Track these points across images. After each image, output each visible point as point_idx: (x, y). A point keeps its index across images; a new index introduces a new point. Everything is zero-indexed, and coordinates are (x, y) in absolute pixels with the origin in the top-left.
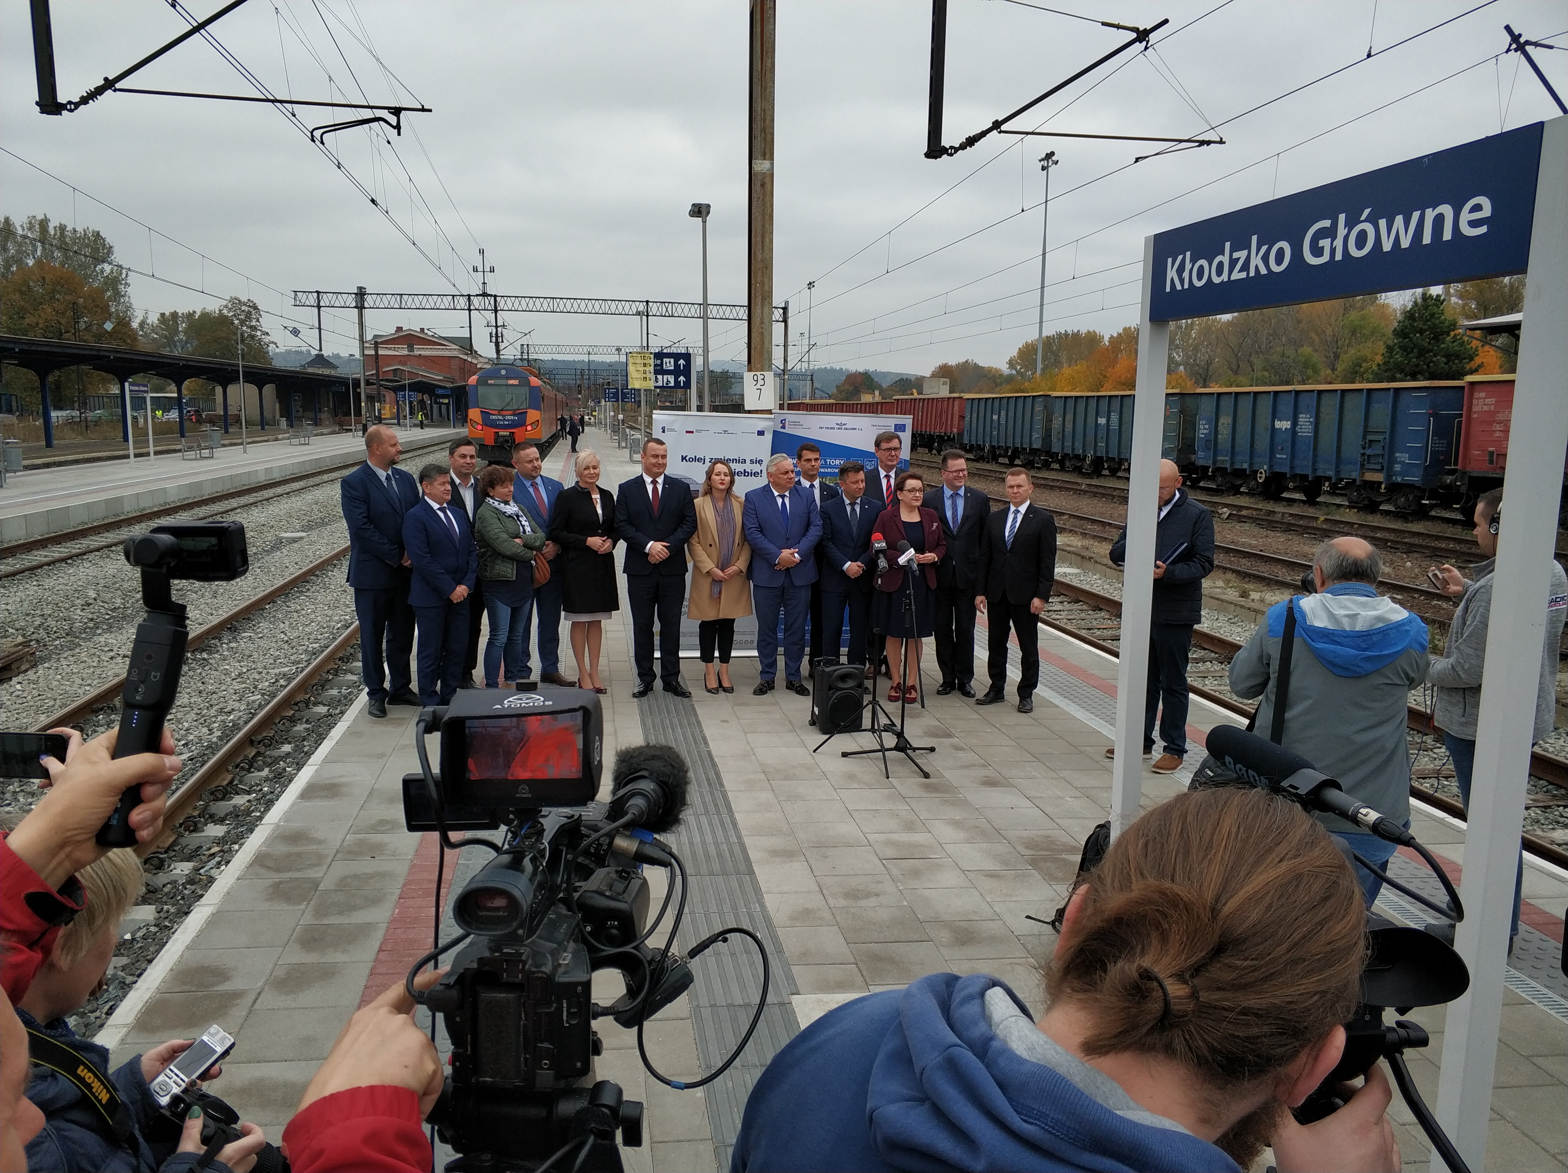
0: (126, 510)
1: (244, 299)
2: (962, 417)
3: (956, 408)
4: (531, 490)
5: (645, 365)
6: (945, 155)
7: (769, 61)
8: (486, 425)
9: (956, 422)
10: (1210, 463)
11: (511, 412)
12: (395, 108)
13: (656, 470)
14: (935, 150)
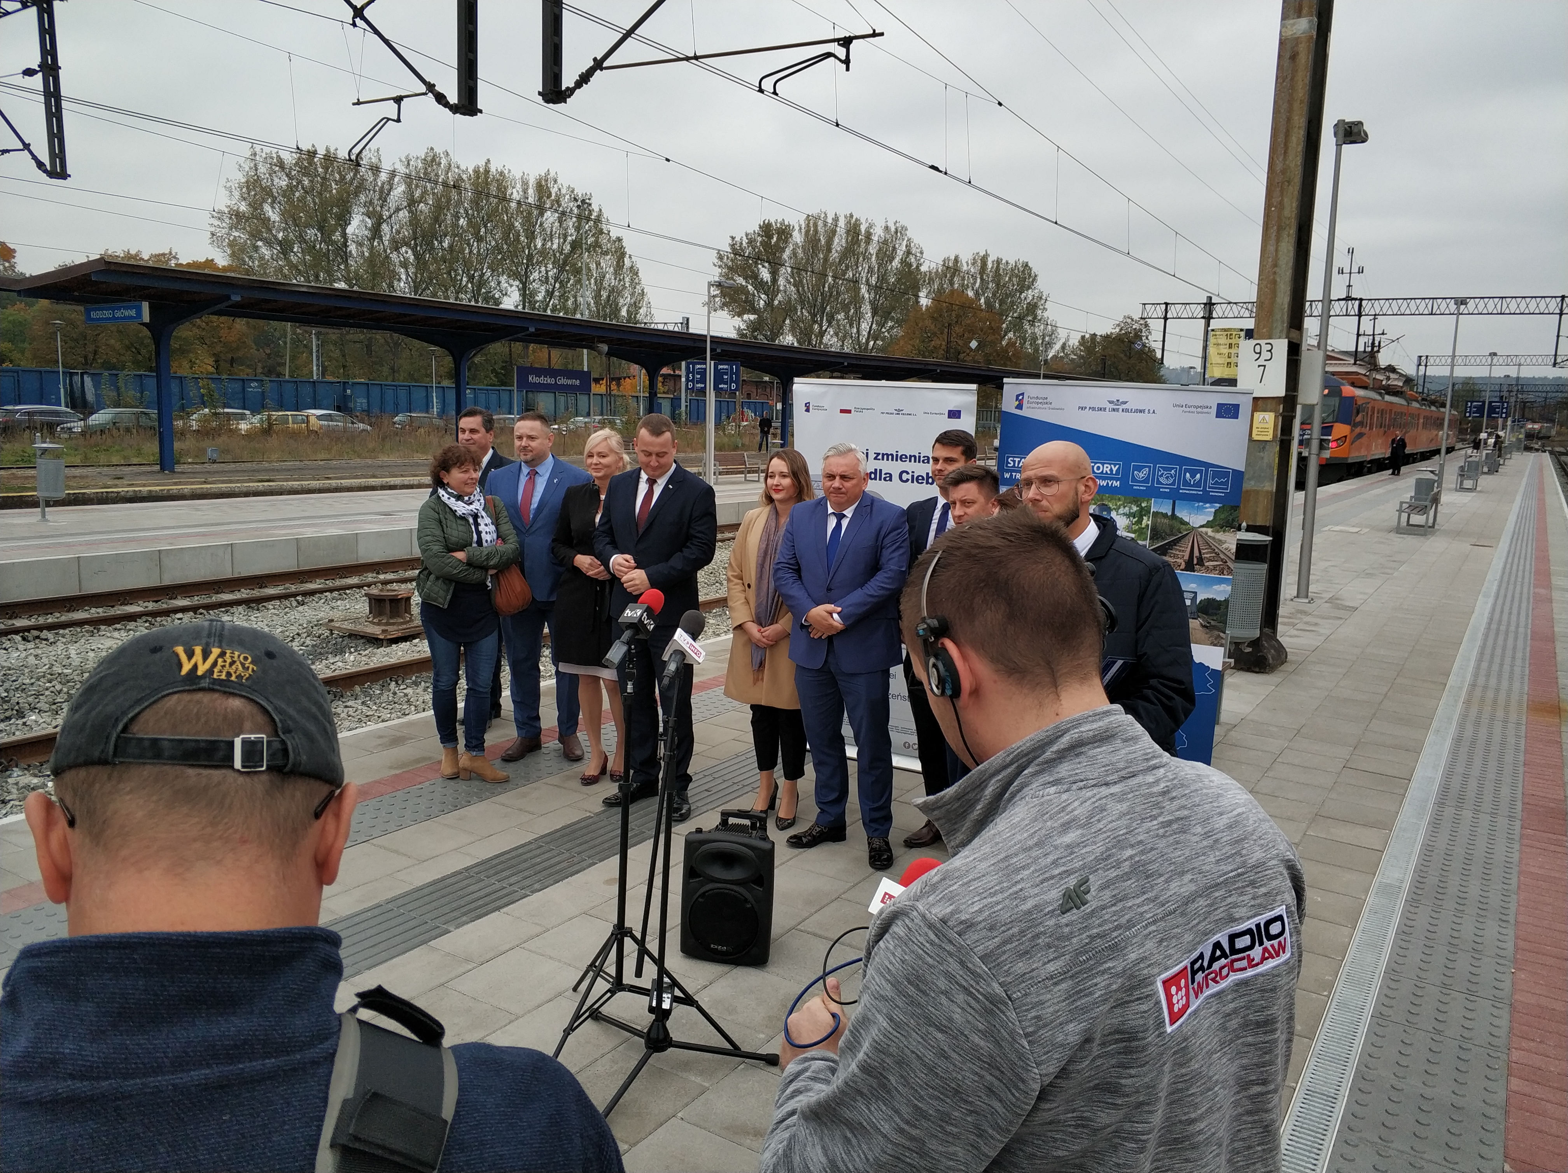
12: (846, 39)
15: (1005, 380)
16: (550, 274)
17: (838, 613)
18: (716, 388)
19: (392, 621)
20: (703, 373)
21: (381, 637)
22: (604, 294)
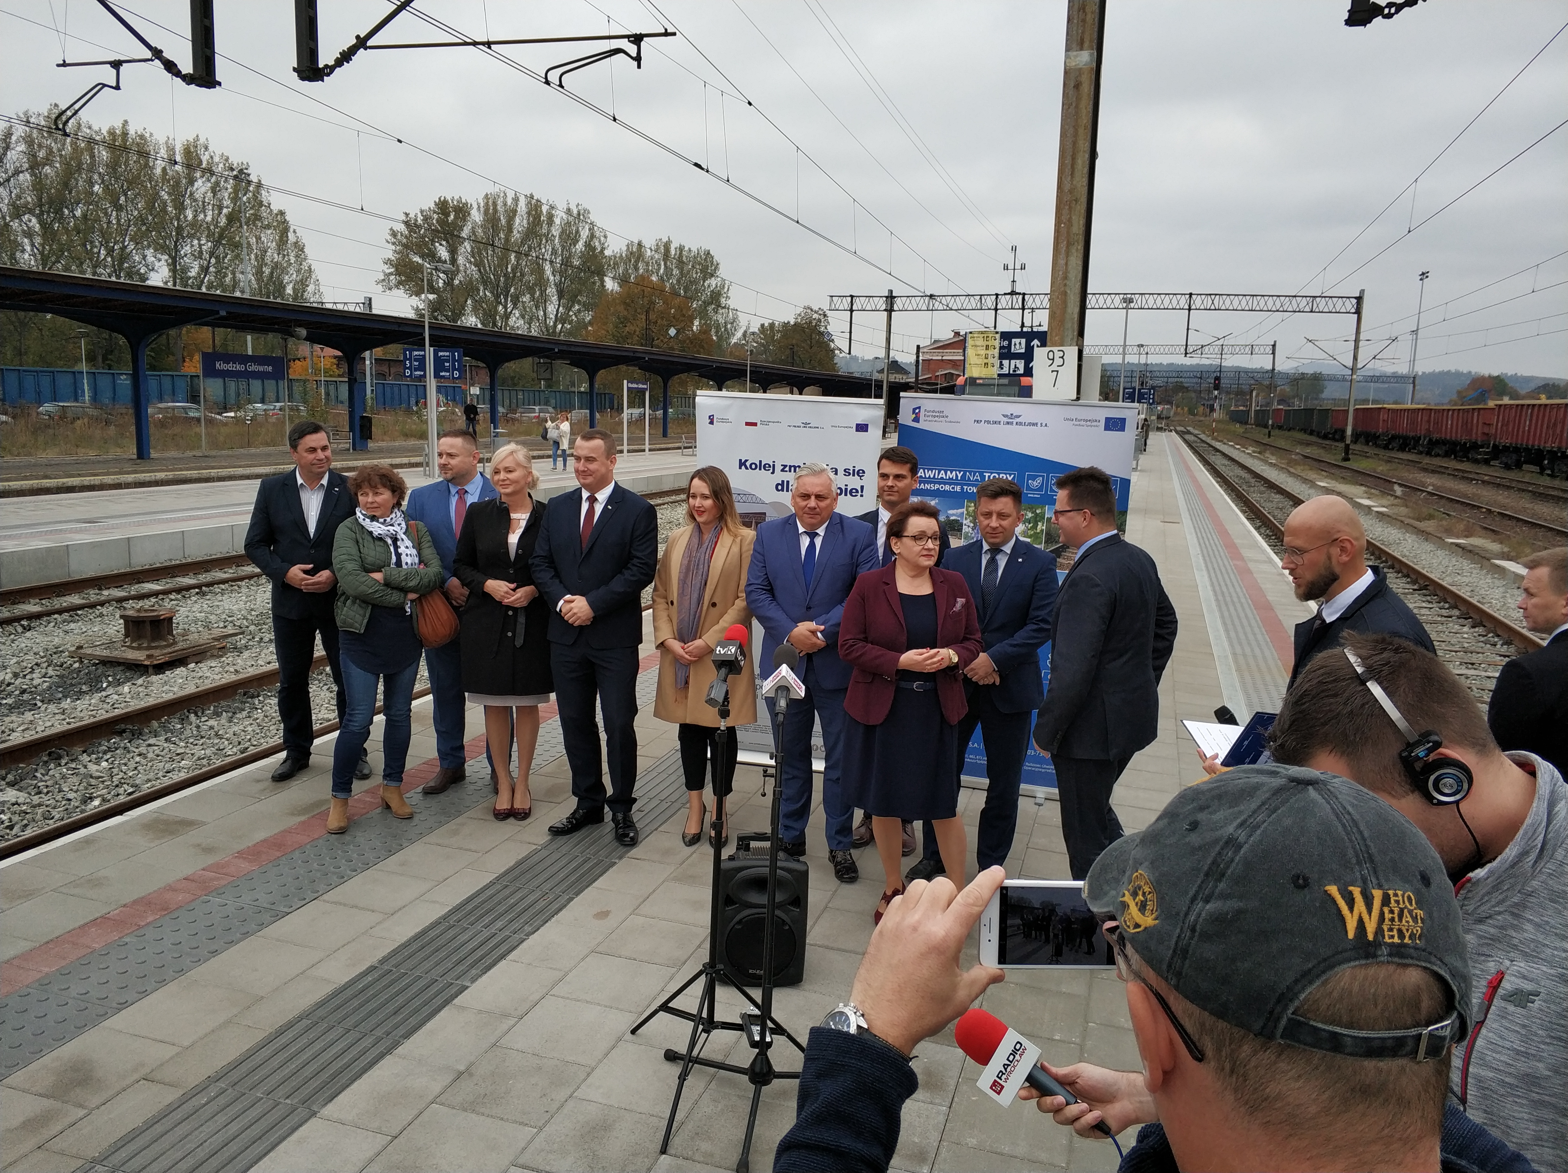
5: (987, 347)
6: (1381, 18)
12: (636, 36)
14: (1363, 11)
15: (902, 394)
16: (204, 248)
17: (821, 632)
18: (437, 376)
19: (153, 645)
20: (422, 360)
21: (146, 663)
22: (267, 271)
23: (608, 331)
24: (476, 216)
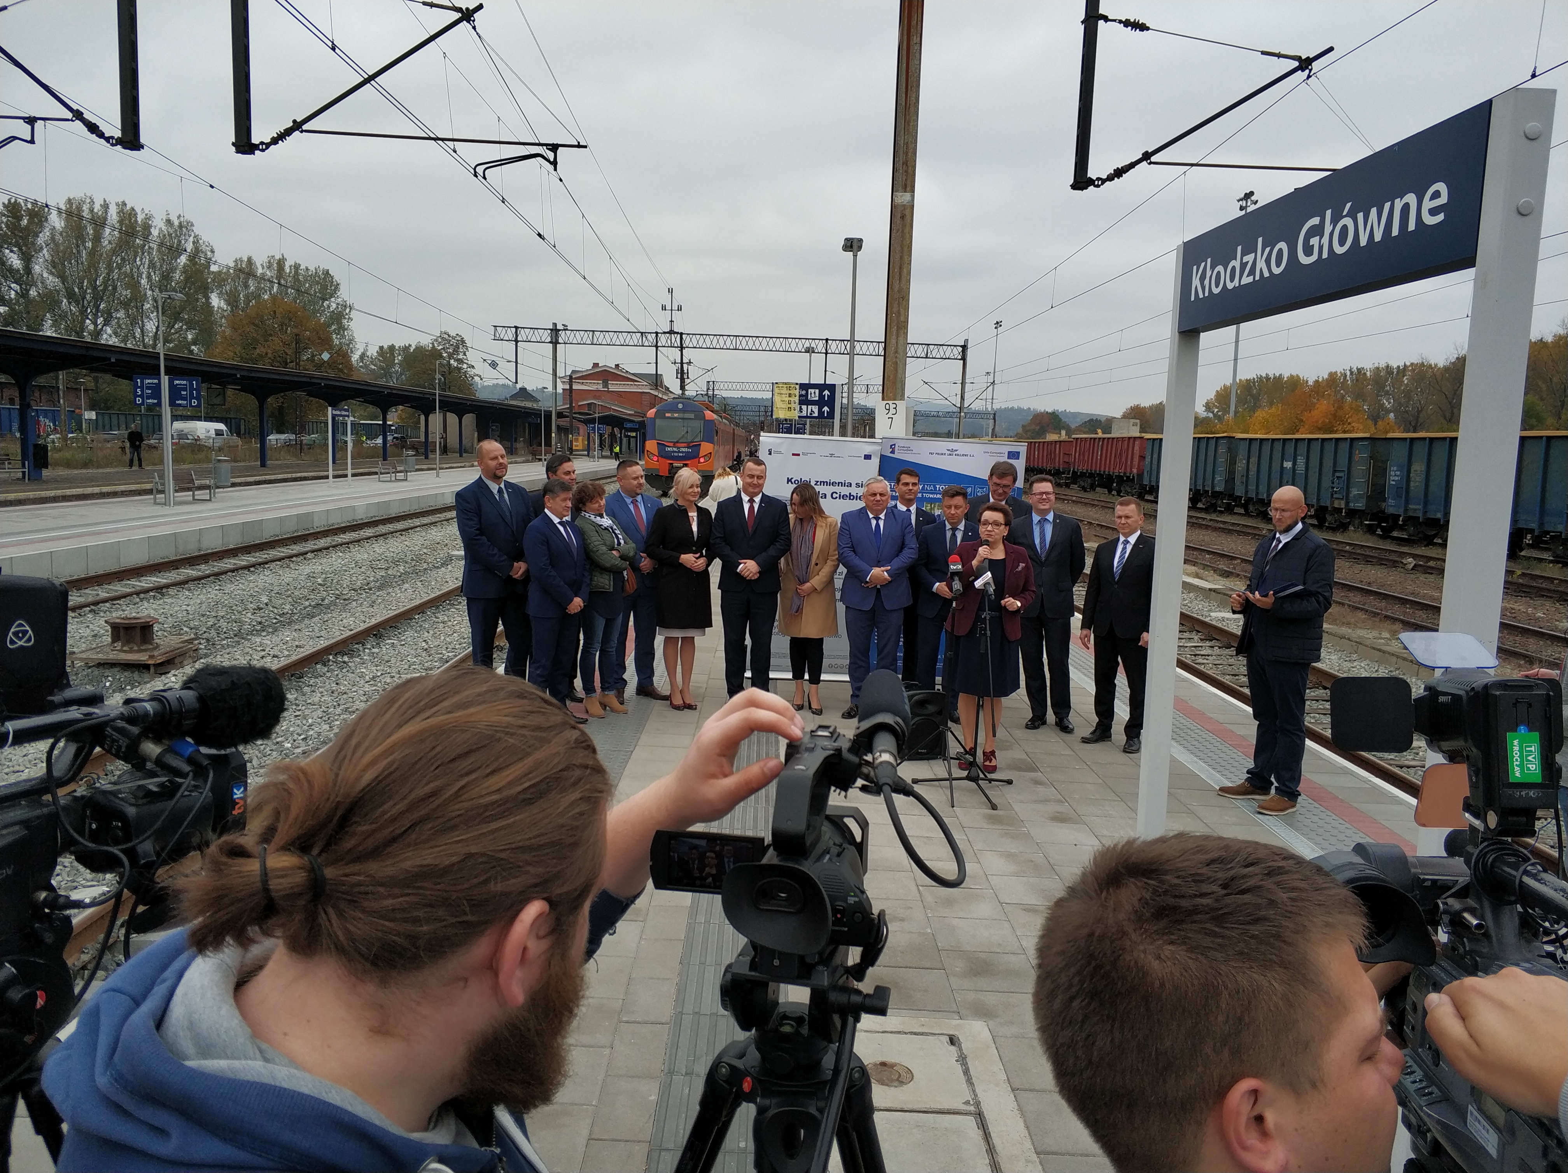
0: (315, 525)
1: (453, 334)
2: (1142, 457)
3: (1137, 448)
4: (631, 507)
5: (790, 395)
6: (1092, 187)
7: (914, 95)
8: (662, 457)
9: (1136, 463)
10: (1401, 511)
11: (685, 445)
12: (553, 145)
13: (751, 490)
14: (1082, 182)
18: (172, 404)
20: (156, 388)
21: (149, 662)
23: (235, 353)
24: (56, 221)
